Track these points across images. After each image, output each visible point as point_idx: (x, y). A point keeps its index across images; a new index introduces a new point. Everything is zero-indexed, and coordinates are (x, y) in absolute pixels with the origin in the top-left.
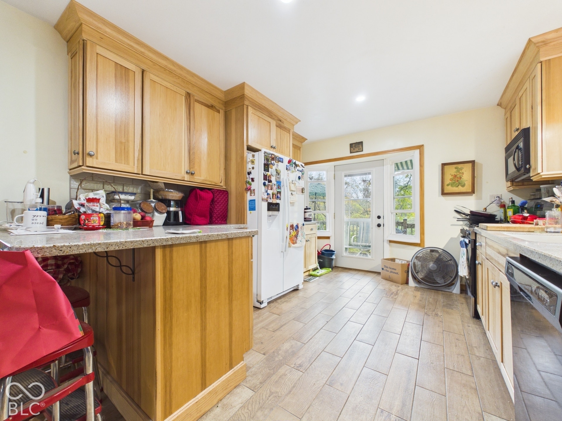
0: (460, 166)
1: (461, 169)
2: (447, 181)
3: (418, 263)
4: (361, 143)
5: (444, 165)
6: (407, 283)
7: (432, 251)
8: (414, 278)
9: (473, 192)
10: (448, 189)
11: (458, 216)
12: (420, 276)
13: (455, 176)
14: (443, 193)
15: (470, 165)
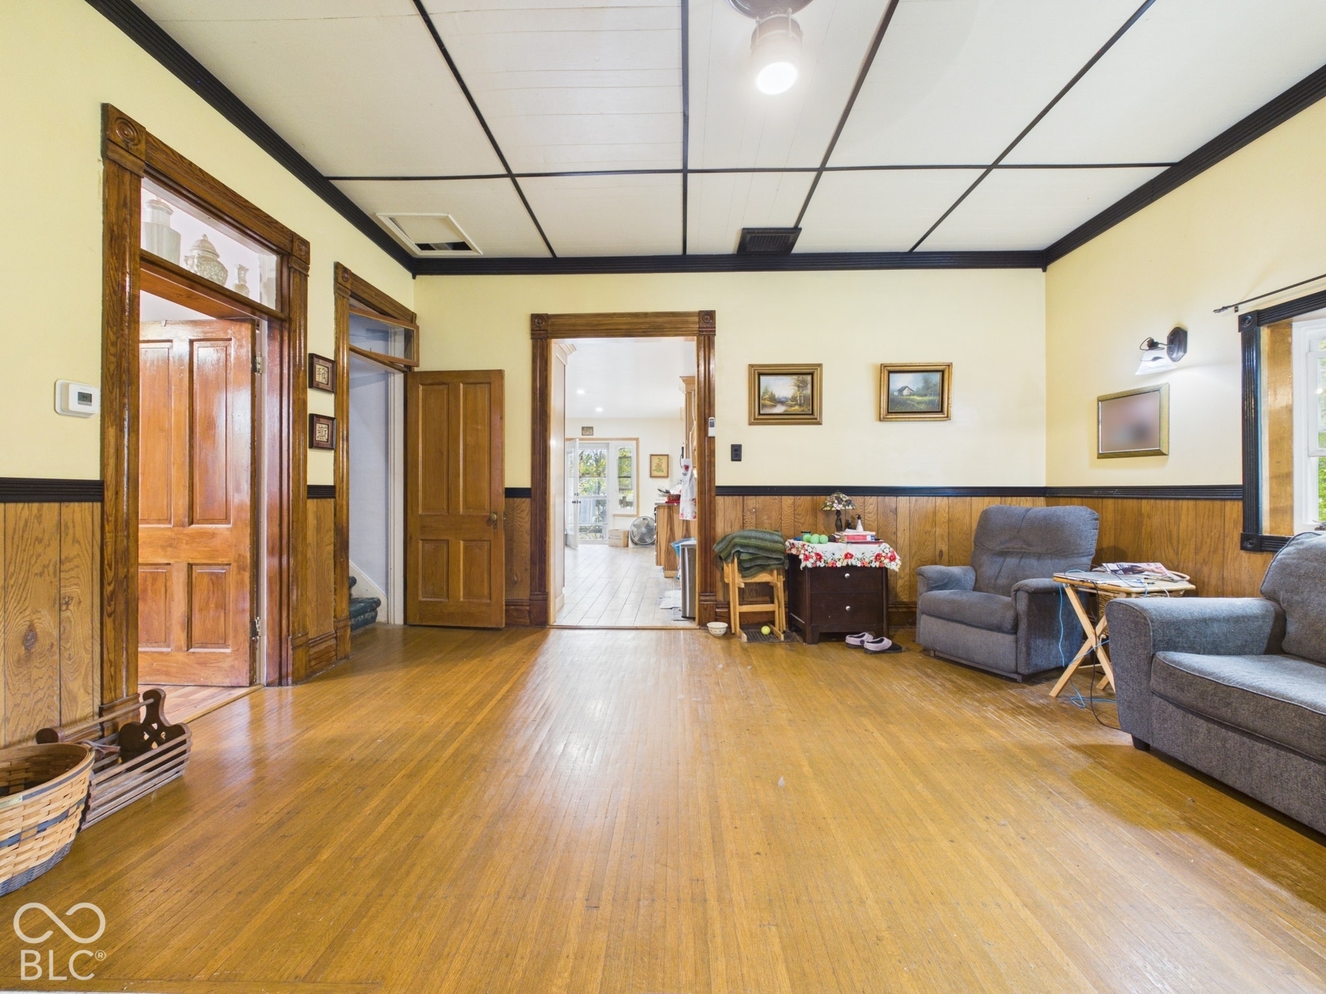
0: (661, 457)
1: (662, 459)
2: (654, 468)
3: (635, 530)
4: (592, 428)
5: (651, 455)
6: (627, 546)
7: (644, 519)
8: (632, 541)
9: (668, 477)
10: (655, 473)
11: (660, 493)
12: (636, 539)
13: (658, 464)
14: (651, 476)
15: (666, 457)
